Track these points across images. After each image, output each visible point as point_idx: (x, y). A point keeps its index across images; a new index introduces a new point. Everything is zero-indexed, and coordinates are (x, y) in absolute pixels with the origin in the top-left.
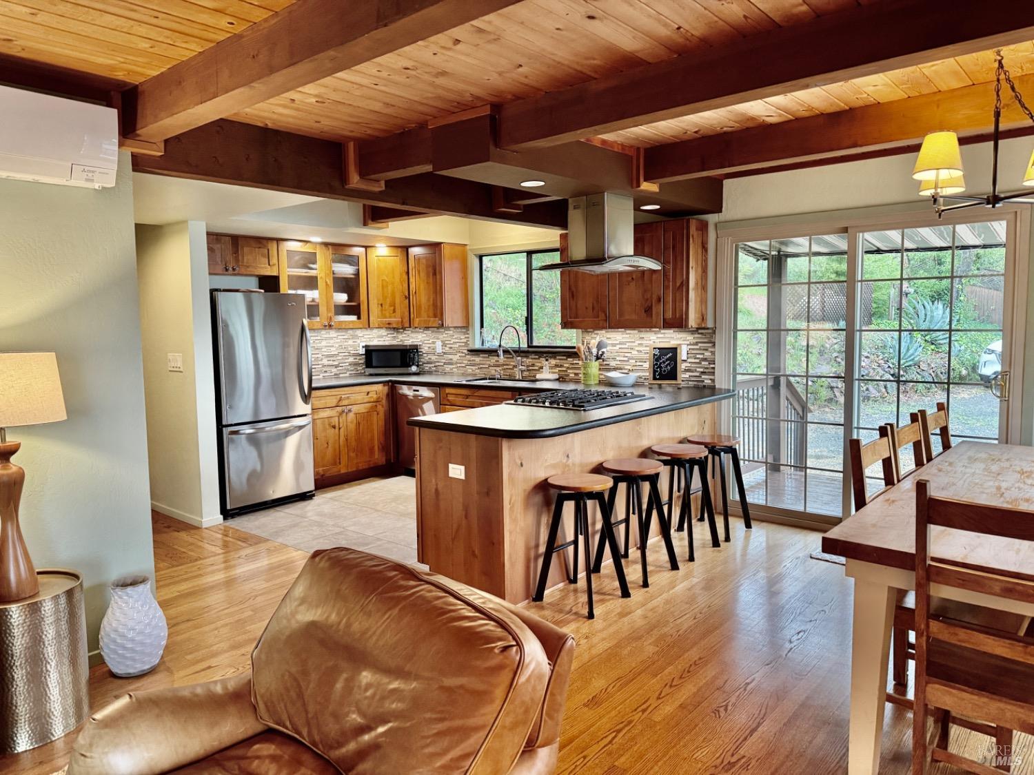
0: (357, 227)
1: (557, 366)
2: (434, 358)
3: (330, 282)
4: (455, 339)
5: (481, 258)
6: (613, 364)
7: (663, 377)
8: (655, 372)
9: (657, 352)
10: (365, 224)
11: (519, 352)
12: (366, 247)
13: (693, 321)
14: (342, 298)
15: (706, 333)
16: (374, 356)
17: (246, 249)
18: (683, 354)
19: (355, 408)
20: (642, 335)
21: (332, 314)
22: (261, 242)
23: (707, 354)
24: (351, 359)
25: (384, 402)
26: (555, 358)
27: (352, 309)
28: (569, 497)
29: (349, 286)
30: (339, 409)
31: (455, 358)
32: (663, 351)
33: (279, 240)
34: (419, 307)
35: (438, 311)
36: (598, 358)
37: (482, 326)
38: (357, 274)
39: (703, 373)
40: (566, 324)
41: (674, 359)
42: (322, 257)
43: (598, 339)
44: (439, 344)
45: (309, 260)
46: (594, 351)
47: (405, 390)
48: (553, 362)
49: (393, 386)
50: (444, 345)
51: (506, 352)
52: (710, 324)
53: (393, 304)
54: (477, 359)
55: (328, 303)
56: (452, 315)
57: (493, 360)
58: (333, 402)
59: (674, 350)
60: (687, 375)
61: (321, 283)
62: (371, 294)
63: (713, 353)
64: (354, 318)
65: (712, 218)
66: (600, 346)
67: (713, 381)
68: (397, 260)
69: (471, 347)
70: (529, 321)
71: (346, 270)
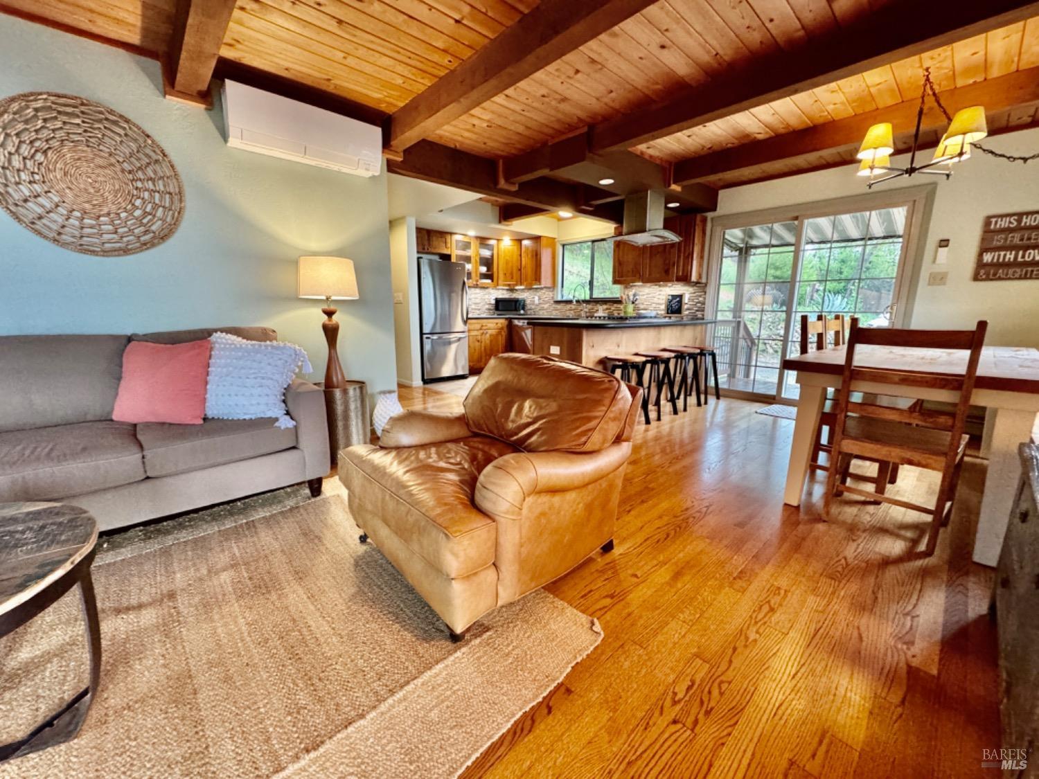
0: (495, 223)
1: (607, 309)
2: (533, 307)
3: (478, 260)
4: (547, 295)
5: (563, 246)
6: (642, 307)
7: (673, 312)
8: (668, 309)
9: (670, 298)
10: (500, 222)
11: (585, 301)
12: (498, 240)
13: (694, 278)
14: (484, 269)
15: (701, 286)
16: (500, 304)
17: (434, 238)
18: (686, 300)
19: (490, 332)
20: (661, 288)
21: (478, 278)
22: (443, 234)
23: (701, 299)
24: (487, 306)
25: (505, 329)
26: (606, 304)
27: (489, 276)
28: (618, 367)
29: (488, 262)
30: (482, 331)
31: (546, 306)
32: (674, 297)
33: (451, 234)
34: (526, 276)
35: (537, 278)
36: (633, 303)
37: (562, 287)
38: (492, 256)
39: (697, 311)
40: (615, 282)
41: (680, 302)
42: (474, 245)
43: (634, 291)
44: (536, 298)
45: (467, 246)
46: (631, 298)
47: (516, 322)
48: (605, 307)
49: (510, 320)
50: (540, 299)
51: (578, 301)
52: (704, 280)
53: (512, 274)
54: (559, 307)
55: (476, 272)
56: (546, 280)
57: (568, 306)
58: (478, 326)
59: (681, 296)
60: (687, 312)
61: (473, 260)
62: (499, 267)
63: (705, 298)
64: (489, 281)
65: (710, 215)
66: (634, 295)
67: (703, 315)
68: (515, 247)
69: (556, 299)
70: (591, 283)
71: (486, 253)
